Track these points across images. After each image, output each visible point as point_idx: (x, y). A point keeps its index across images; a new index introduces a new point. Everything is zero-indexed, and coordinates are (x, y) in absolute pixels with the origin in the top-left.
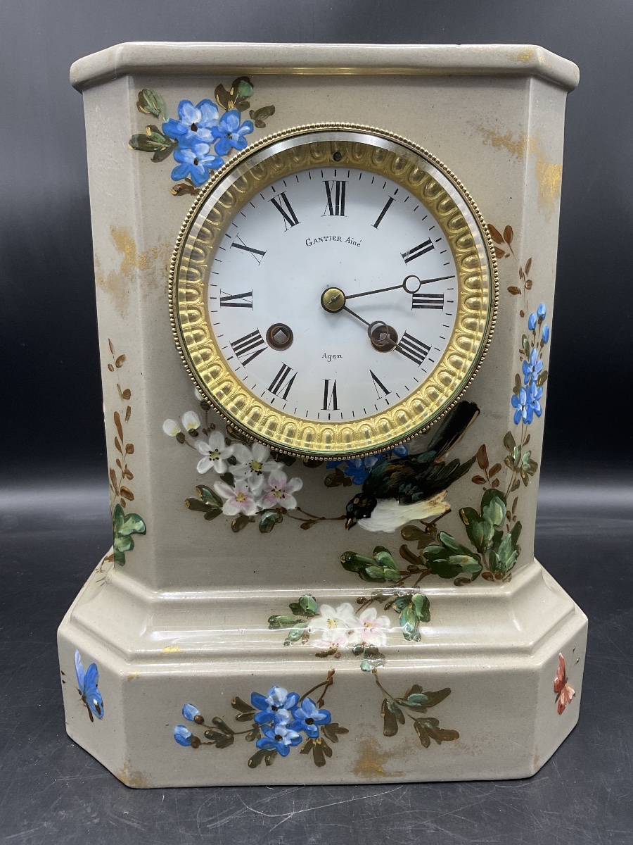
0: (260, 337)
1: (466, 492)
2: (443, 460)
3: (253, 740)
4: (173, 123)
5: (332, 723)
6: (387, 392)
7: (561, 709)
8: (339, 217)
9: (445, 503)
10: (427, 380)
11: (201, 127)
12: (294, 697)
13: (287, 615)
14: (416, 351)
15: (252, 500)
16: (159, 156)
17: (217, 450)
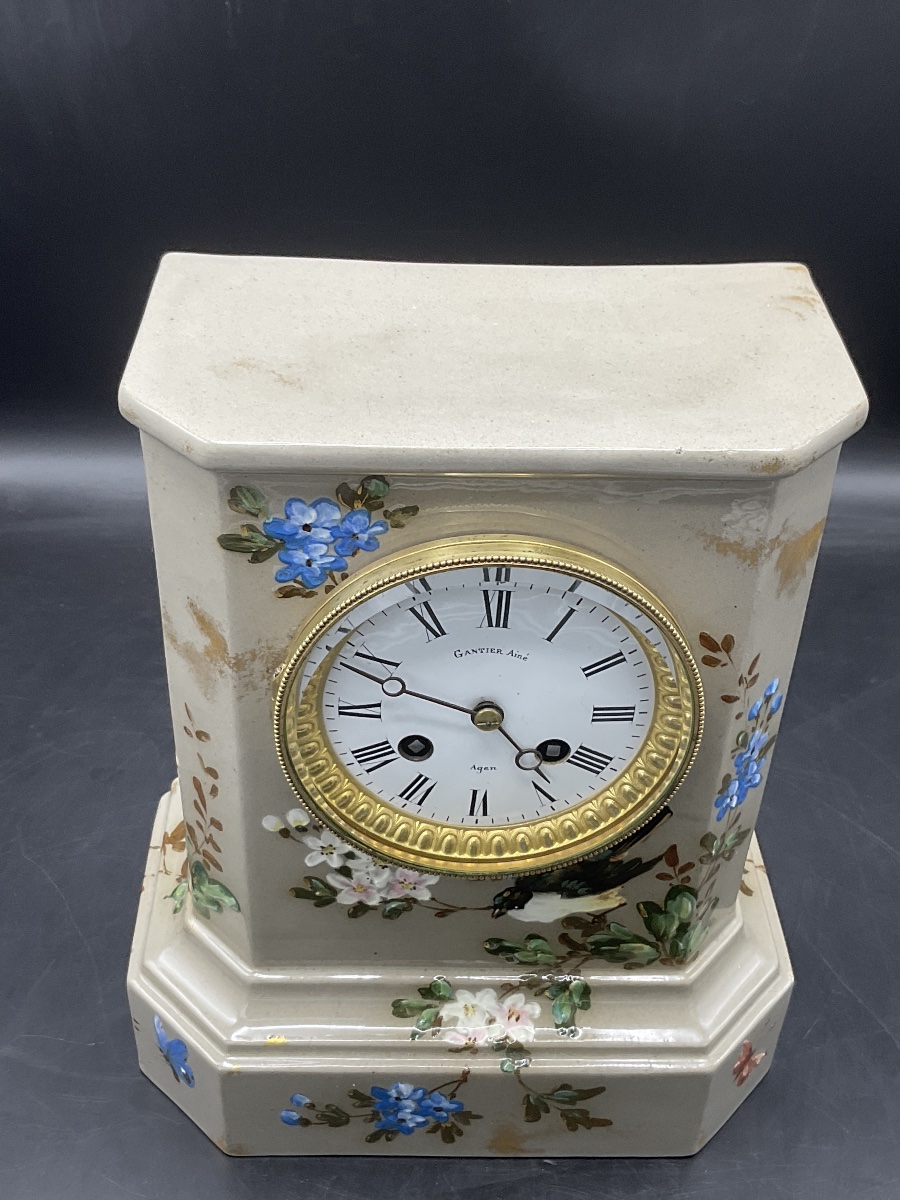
0: (389, 747)
1: (647, 887)
2: (620, 858)
3: (372, 1122)
4: (276, 522)
5: (464, 1111)
6: (553, 800)
7: (742, 1080)
8: (501, 629)
9: (619, 898)
10: (607, 790)
11: (316, 527)
12: (421, 1091)
13: (416, 1000)
14: (593, 761)
15: (374, 891)
16: (258, 557)
17: (331, 846)
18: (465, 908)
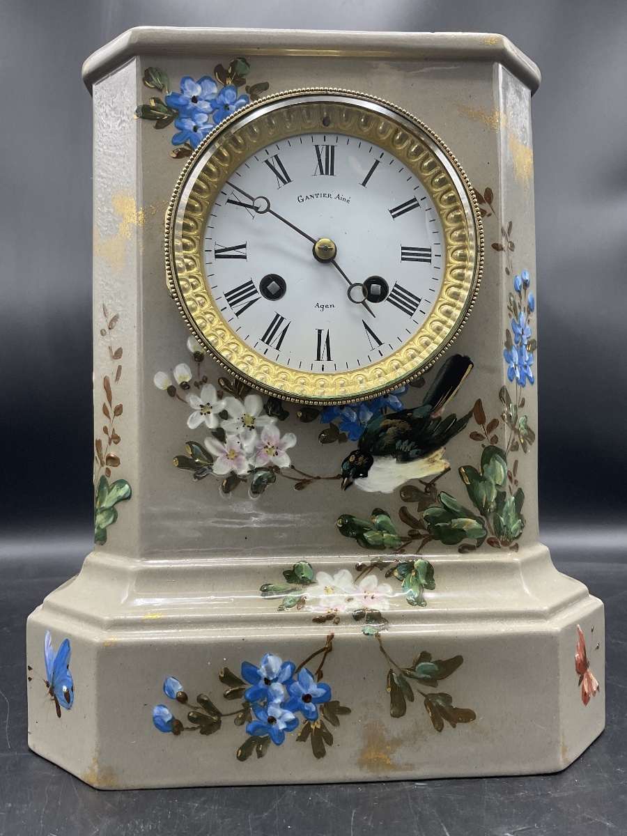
0: (253, 287)
1: (464, 449)
2: (439, 415)
3: (242, 724)
4: (175, 96)
5: (331, 700)
6: (380, 343)
7: (586, 698)
8: (329, 177)
9: (443, 461)
10: (420, 331)
11: (201, 100)
12: (289, 667)
13: (281, 583)
14: (408, 302)
15: (244, 458)
16: (161, 124)
17: (208, 404)
18: (319, 478)
